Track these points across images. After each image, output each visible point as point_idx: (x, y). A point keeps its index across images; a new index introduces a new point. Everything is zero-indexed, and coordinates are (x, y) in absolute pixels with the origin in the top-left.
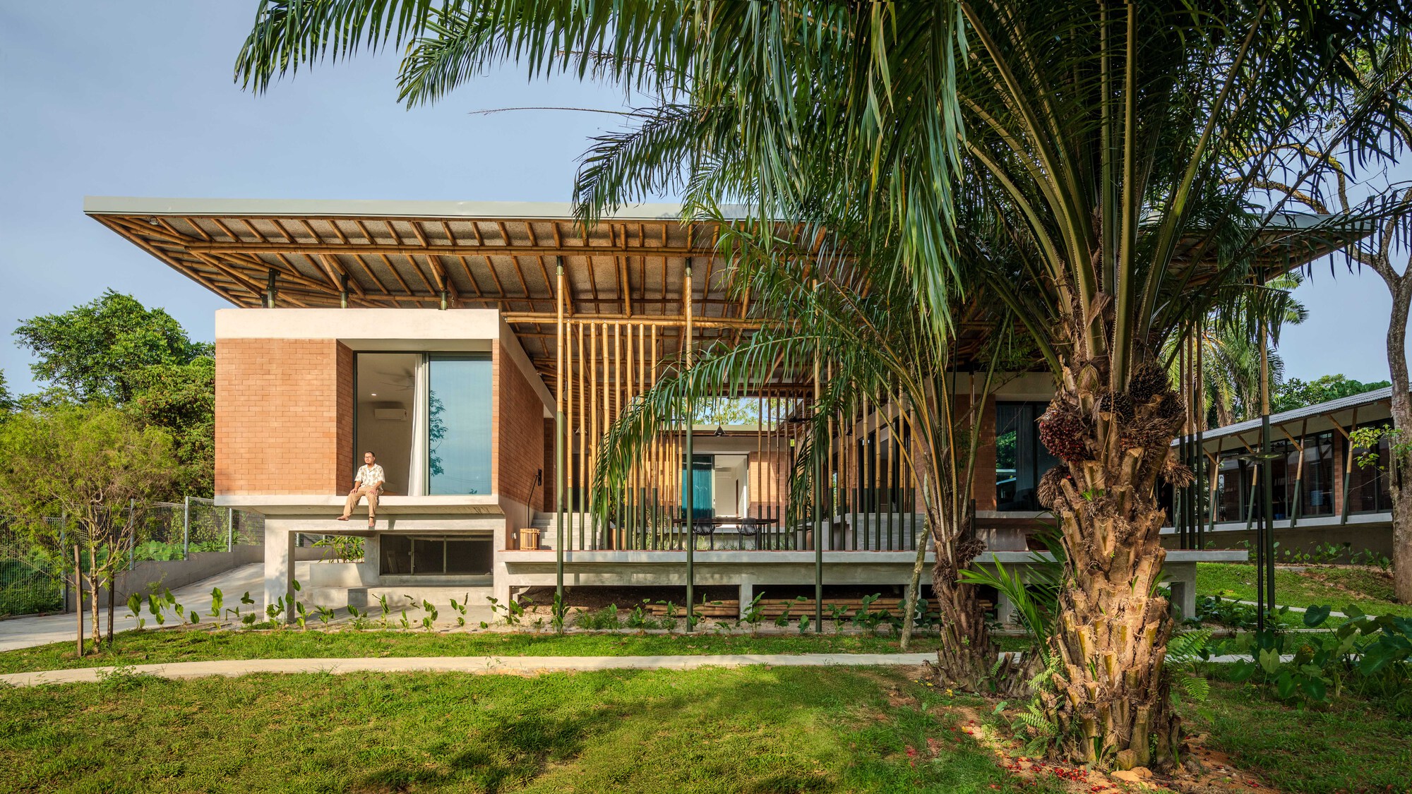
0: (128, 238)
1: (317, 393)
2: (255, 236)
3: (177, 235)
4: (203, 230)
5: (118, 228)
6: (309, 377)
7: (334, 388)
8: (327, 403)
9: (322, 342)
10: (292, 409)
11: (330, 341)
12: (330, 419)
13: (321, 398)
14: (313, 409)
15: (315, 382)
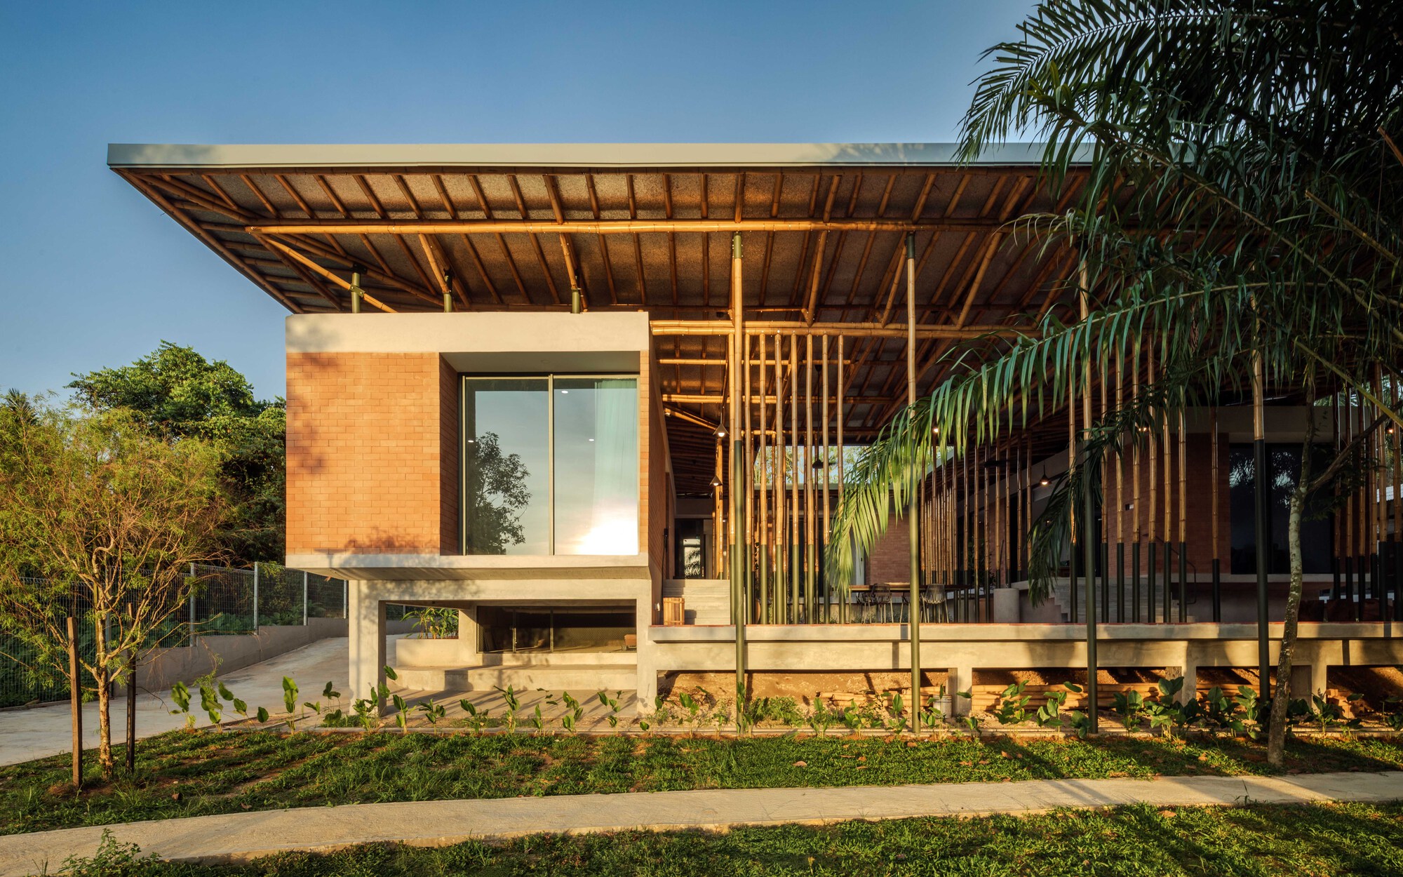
0: (172, 214)
1: (415, 423)
2: (337, 210)
3: (235, 208)
4: (268, 201)
5: (156, 197)
6: (404, 402)
7: (437, 415)
8: (428, 436)
9: (421, 356)
10: (384, 443)
11: (432, 354)
12: (432, 457)
13: (420, 429)
14: (410, 443)
15: (413, 409)
